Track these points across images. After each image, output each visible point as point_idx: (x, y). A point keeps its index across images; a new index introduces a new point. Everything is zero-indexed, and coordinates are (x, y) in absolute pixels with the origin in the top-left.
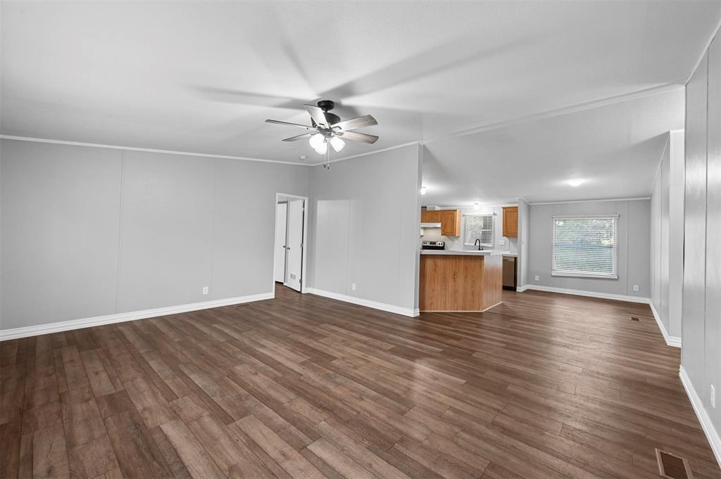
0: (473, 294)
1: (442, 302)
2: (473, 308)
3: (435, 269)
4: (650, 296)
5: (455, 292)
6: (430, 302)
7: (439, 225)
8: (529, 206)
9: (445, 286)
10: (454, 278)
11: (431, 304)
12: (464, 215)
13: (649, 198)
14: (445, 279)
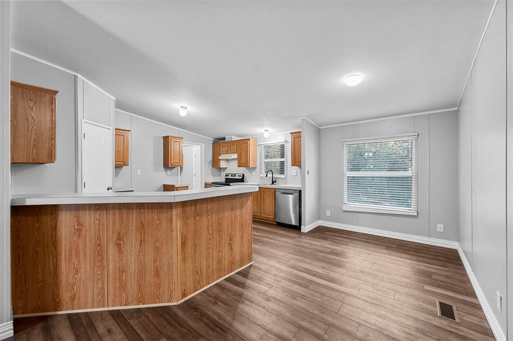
0: (157, 273)
1: (96, 292)
2: (157, 298)
3: (79, 230)
4: (459, 239)
5: (122, 271)
6: (68, 295)
7: (235, 156)
8: (320, 129)
9: (101, 261)
10: (119, 245)
11: (73, 298)
12: (259, 145)
13: (456, 109)
14: (100, 250)
